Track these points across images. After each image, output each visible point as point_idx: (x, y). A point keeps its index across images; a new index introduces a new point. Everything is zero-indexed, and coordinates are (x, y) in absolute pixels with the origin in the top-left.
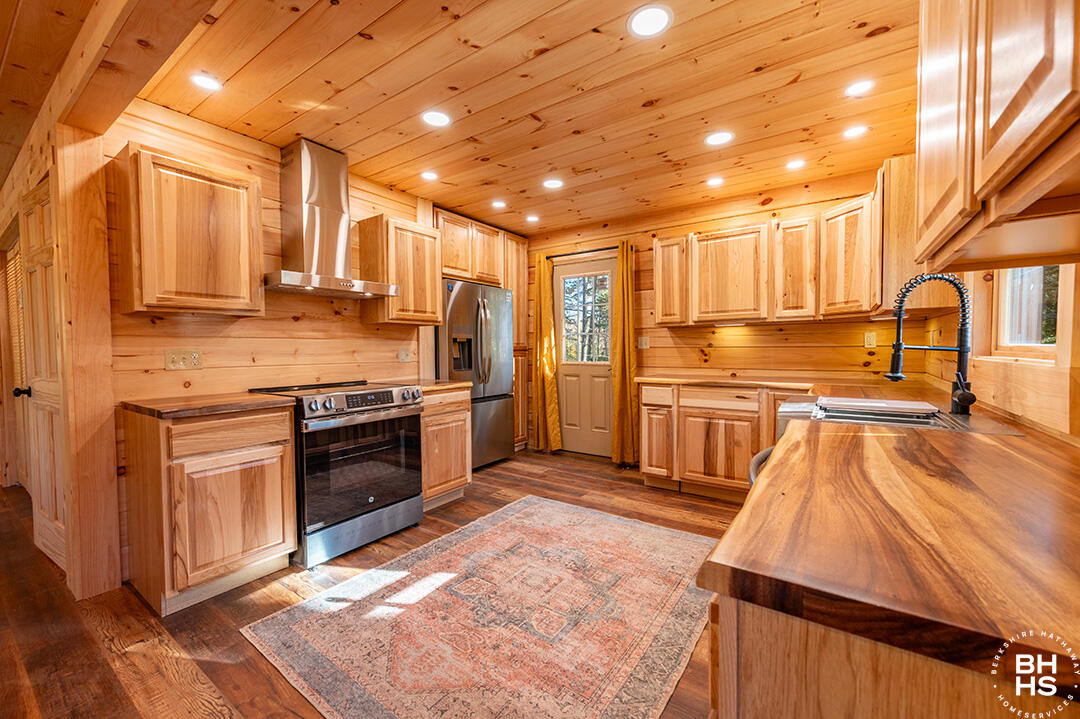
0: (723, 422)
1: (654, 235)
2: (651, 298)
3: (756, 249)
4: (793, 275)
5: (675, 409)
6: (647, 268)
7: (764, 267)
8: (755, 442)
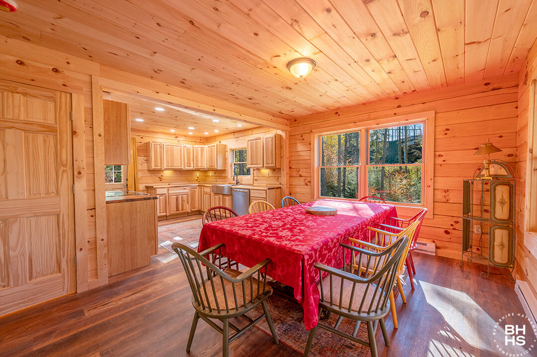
0: (180, 196)
1: (142, 138)
2: (141, 159)
3: (181, 151)
4: (189, 159)
5: (167, 194)
6: (139, 148)
7: (183, 156)
8: (188, 200)
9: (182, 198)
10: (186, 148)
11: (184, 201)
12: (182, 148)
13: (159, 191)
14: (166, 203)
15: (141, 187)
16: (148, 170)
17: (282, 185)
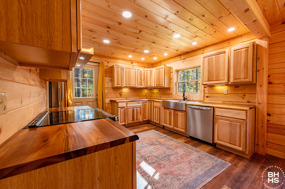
0: (135, 108)
1: (108, 63)
2: (107, 79)
3: (135, 72)
4: (141, 79)
5: (126, 107)
6: (106, 71)
7: (137, 77)
8: (141, 112)
9: (137, 110)
10: (139, 71)
11: (138, 113)
12: (137, 71)
13: (120, 105)
14: (125, 114)
15: (107, 101)
16: (112, 88)
17: (259, 104)
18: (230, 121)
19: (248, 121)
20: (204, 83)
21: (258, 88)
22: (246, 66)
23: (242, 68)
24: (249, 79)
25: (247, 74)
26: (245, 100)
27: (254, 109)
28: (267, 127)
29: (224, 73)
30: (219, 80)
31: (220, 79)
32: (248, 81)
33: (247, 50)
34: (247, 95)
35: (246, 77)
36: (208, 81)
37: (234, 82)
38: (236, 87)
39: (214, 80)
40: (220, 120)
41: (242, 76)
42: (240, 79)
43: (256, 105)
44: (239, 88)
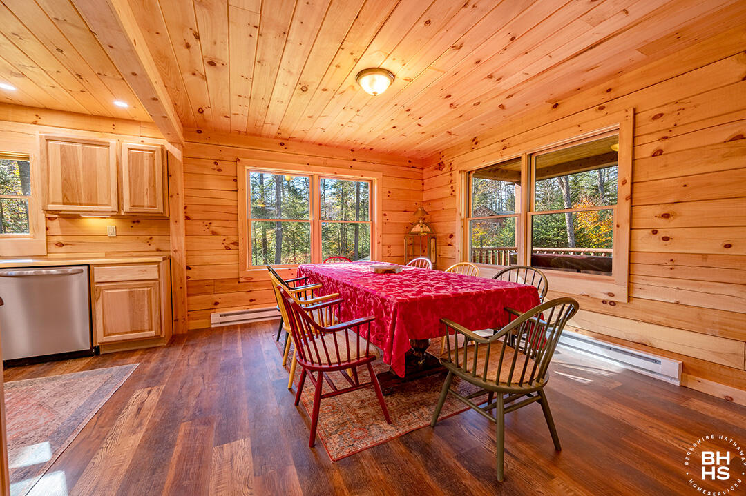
17: (175, 251)
18: (129, 288)
19: (162, 280)
20: (51, 207)
21: (172, 225)
22: (152, 185)
23: (146, 186)
24: (159, 209)
25: (155, 198)
26: (153, 248)
27: (168, 261)
28: (188, 287)
29: (109, 190)
30: (97, 205)
31: (98, 203)
32: (157, 212)
33: (153, 156)
34: (155, 238)
35: (153, 205)
36: (64, 204)
37: (132, 211)
38: (134, 222)
39: (83, 202)
40: (106, 292)
41: (147, 202)
42: (143, 206)
43: (171, 253)
44: (139, 225)
